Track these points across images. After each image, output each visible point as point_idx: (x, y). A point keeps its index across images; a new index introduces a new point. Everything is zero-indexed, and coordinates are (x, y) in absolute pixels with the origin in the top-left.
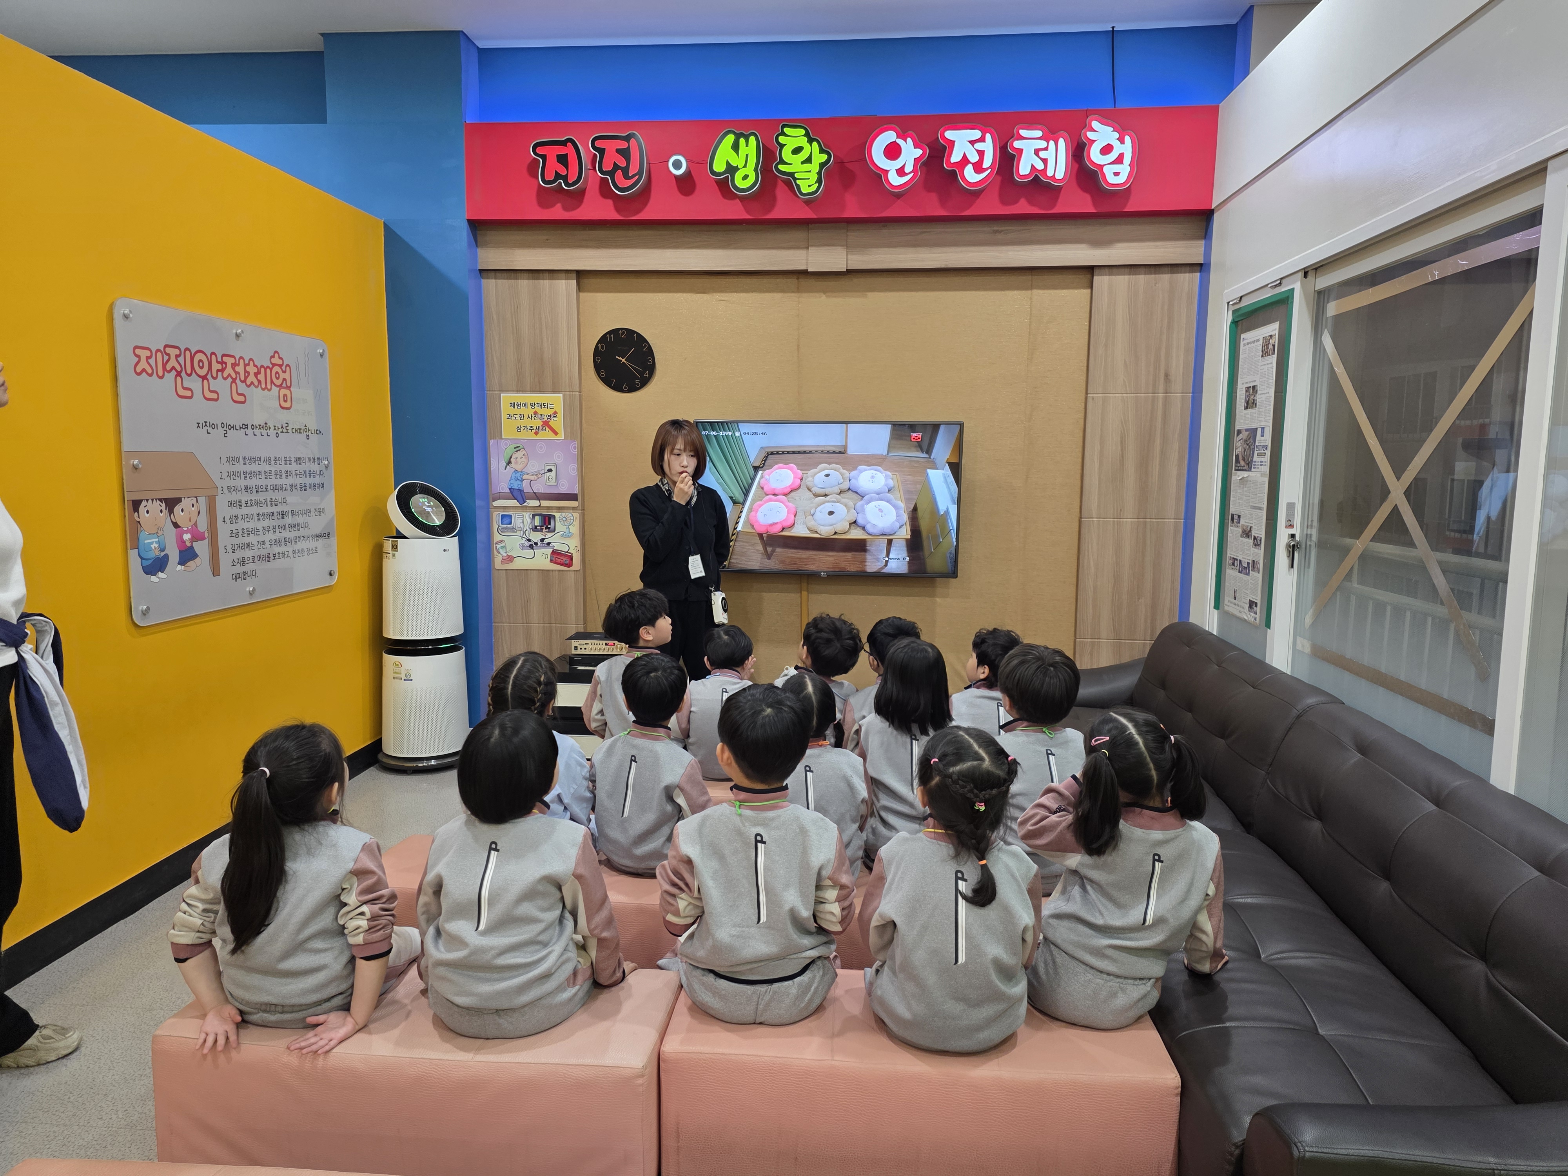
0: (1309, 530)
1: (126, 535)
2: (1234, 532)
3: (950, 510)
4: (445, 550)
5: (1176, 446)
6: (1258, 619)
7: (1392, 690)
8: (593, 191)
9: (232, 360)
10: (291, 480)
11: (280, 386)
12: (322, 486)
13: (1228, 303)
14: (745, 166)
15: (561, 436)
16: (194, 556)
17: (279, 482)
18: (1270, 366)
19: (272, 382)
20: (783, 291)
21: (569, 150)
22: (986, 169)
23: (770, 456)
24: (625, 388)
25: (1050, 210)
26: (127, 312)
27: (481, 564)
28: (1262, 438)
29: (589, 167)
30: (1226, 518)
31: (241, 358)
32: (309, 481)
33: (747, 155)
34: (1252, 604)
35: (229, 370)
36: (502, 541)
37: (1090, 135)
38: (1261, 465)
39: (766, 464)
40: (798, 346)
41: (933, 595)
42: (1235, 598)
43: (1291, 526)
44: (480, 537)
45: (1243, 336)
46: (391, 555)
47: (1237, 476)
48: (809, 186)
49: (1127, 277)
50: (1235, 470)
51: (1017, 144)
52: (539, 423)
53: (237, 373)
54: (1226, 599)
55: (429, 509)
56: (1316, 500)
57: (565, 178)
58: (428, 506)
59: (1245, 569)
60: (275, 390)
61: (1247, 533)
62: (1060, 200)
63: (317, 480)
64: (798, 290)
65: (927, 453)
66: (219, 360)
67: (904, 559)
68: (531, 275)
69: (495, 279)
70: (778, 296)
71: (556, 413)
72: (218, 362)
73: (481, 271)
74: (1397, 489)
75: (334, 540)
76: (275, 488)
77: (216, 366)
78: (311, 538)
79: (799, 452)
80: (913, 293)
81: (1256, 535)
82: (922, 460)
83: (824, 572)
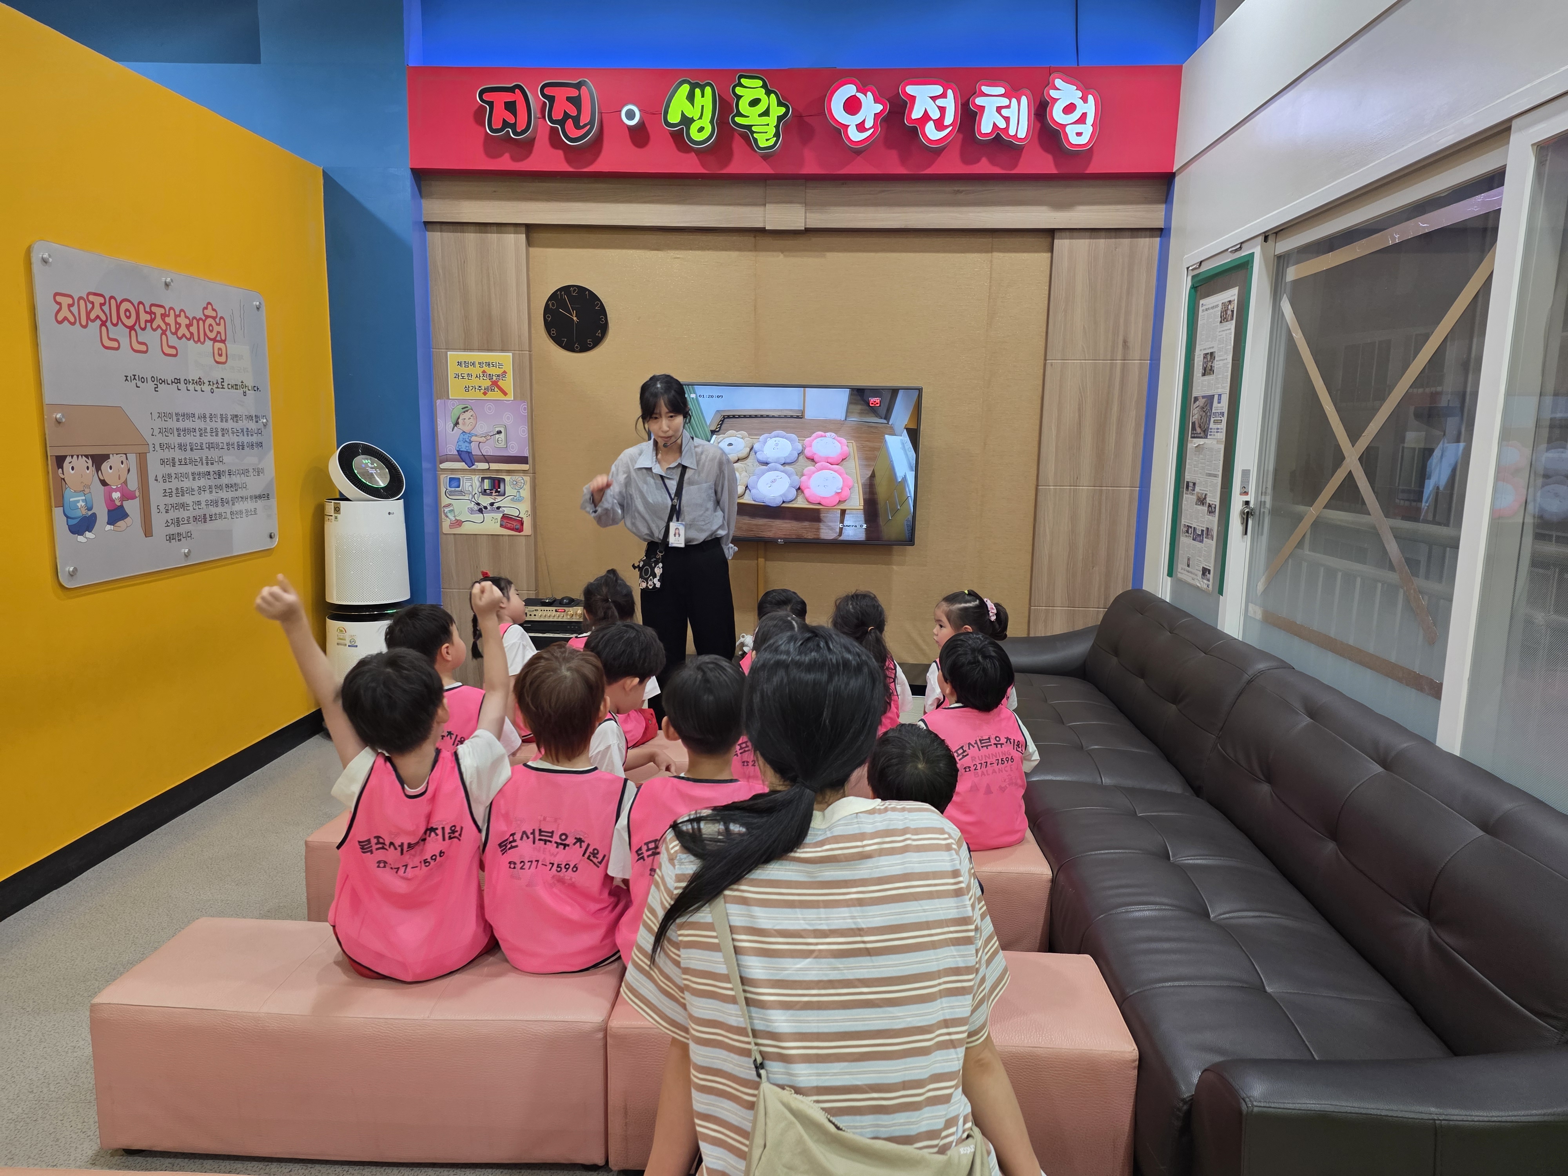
0: (1263, 497)
1: (50, 492)
2: (1188, 499)
3: (908, 477)
4: (389, 513)
5: (1133, 413)
6: (1211, 587)
7: (1342, 655)
8: (542, 141)
9: (162, 311)
10: (226, 439)
11: (214, 340)
12: (260, 445)
13: (1188, 268)
14: (701, 118)
15: (510, 397)
16: (125, 515)
17: (214, 439)
18: (1228, 332)
19: (205, 334)
20: (739, 249)
21: (518, 96)
22: (947, 127)
23: (726, 420)
24: (577, 347)
25: (1011, 170)
26: (46, 256)
27: (428, 528)
28: (1219, 405)
29: (539, 115)
30: (1181, 485)
31: (171, 308)
32: (246, 439)
33: (703, 106)
34: (1205, 571)
35: (158, 321)
36: (449, 505)
37: (1053, 93)
38: (1217, 432)
39: (722, 428)
40: (755, 307)
41: (889, 563)
42: (1188, 566)
43: (1246, 493)
44: (427, 500)
45: (1201, 302)
46: (333, 518)
47: (1193, 443)
48: (767, 140)
49: (1087, 241)
50: (1192, 437)
51: (979, 101)
52: (488, 383)
53: (167, 324)
54: (1180, 566)
55: (373, 471)
56: (1271, 467)
57: (513, 126)
58: (372, 468)
59: (1198, 537)
60: (209, 343)
61: (1201, 501)
62: (1022, 160)
63: (254, 439)
64: (755, 249)
65: (885, 419)
66: (148, 309)
67: (861, 526)
68: (478, 228)
69: (441, 231)
70: (734, 254)
71: (505, 372)
72: (146, 312)
73: (426, 224)
74: (1352, 456)
75: (273, 502)
76: (211, 446)
77: (144, 317)
78: (249, 499)
79: (756, 416)
80: (872, 254)
81: (1211, 503)
82: (880, 425)
83: (781, 538)
